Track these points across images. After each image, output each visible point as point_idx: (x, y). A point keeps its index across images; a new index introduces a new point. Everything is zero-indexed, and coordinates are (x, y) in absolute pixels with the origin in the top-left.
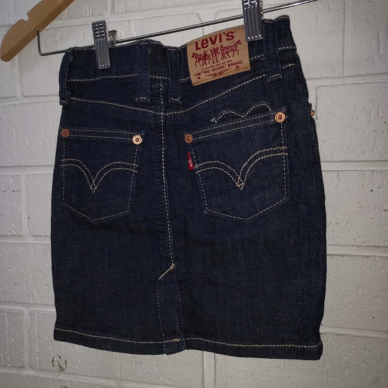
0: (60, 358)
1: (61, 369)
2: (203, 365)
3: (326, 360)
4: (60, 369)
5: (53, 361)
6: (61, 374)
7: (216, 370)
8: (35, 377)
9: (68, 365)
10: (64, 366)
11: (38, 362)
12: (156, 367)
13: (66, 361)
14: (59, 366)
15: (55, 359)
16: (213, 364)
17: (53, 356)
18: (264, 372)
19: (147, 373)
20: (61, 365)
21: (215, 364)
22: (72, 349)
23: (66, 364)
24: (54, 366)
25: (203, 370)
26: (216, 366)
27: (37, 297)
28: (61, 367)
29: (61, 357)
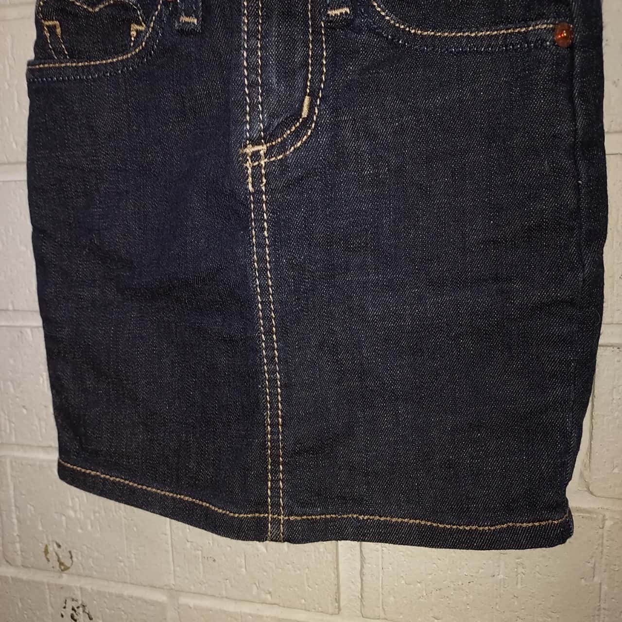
0: (59, 546)
1: (63, 567)
2: (337, 568)
3: (597, 565)
4: (60, 567)
5: (46, 552)
6: (64, 575)
7: (364, 578)
8: (16, 580)
9: (74, 559)
10: (67, 562)
11: (19, 553)
12: (244, 570)
13: (70, 552)
14: (59, 560)
15: (50, 549)
16: (359, 567)
17: (46, 542)
18: (462, 584)
19: (227, 579)
20: (62, 560)
21: (362, 567)
22: (80, 531)
23: (71, 557)
24: (48, 560)
25: (338, 576)
26: (365, 571)
27: (8, 431)
28: (61, 564)
29: (61, 544)
